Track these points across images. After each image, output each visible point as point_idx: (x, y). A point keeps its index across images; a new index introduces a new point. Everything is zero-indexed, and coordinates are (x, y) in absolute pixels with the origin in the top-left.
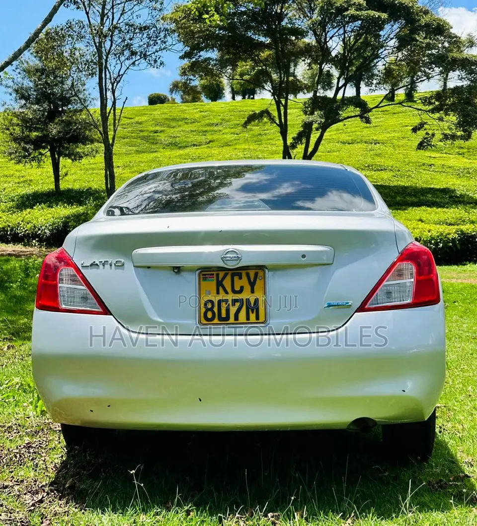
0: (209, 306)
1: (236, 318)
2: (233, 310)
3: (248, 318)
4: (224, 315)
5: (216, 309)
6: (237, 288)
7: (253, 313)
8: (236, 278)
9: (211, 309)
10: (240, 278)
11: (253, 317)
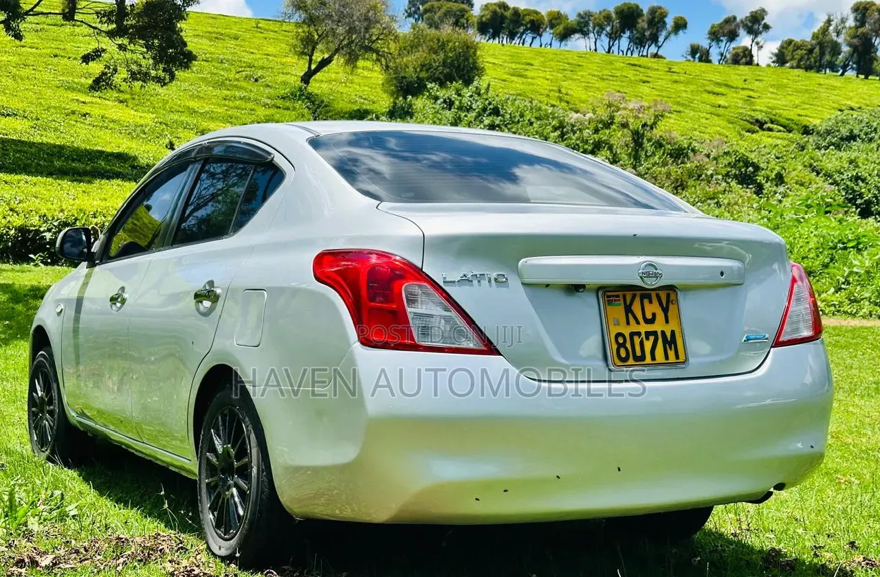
0: (621, 341)
1: (653, 358)
2: (648, 345)
3: (667, 357)
4: (639, 353)
5: (628, 346)
6: (649, 316)
7: (671, 349)
8: (646, 302)
9: (623, 345)
10: (651, 302)
11: (671, 354)
